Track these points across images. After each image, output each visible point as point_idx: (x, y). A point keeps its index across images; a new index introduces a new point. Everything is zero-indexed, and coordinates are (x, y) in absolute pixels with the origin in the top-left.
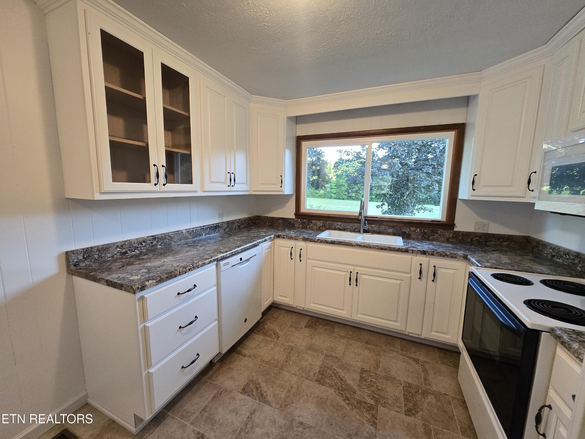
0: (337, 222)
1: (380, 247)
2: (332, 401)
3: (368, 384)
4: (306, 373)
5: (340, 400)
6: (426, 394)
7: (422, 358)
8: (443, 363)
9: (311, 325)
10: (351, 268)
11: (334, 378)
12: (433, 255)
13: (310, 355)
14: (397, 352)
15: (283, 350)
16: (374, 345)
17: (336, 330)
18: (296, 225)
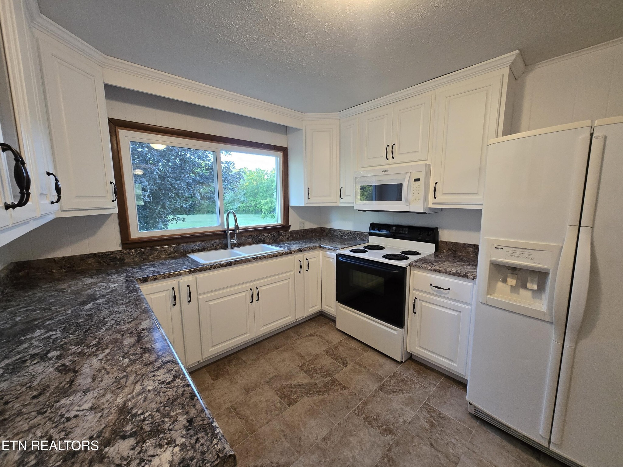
2: (315, 404)
3: (314, 371)
4: (275, 410)
5: (316, 398)
7: (311, 332)
10: (250, 285)
11: (294, 390)
12: (305, 250)
13: (256, 395)
14: (298, 338)
16: (282, 346)
18: (126, 260)
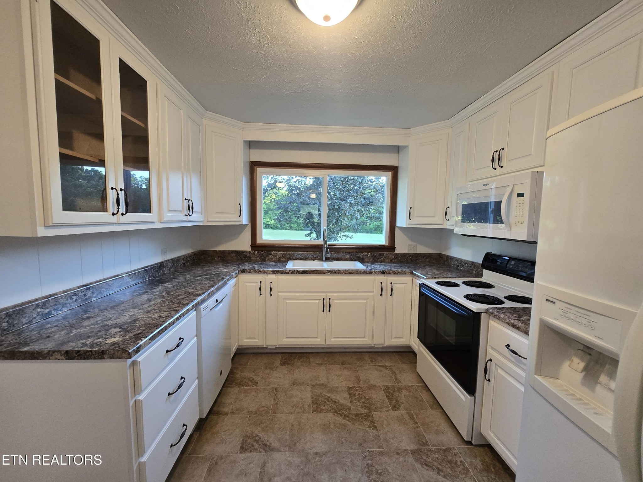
0: (298, 251)
1: (349, 271)
2: (334, 423)
3: (358, 398)
4: (301, 408)
5: (340, 420)
6: (400, 390)
7: (388, 364)
8: (403, 363)
9: (286, 362)
10: (323, 295)
11: (328, 403)
12: (389, 273)
13: (297, 390)
14: (369, 364)
15: (268, 395)
16: (349, 364)
17: (311, 360)
18: (252, 258)
